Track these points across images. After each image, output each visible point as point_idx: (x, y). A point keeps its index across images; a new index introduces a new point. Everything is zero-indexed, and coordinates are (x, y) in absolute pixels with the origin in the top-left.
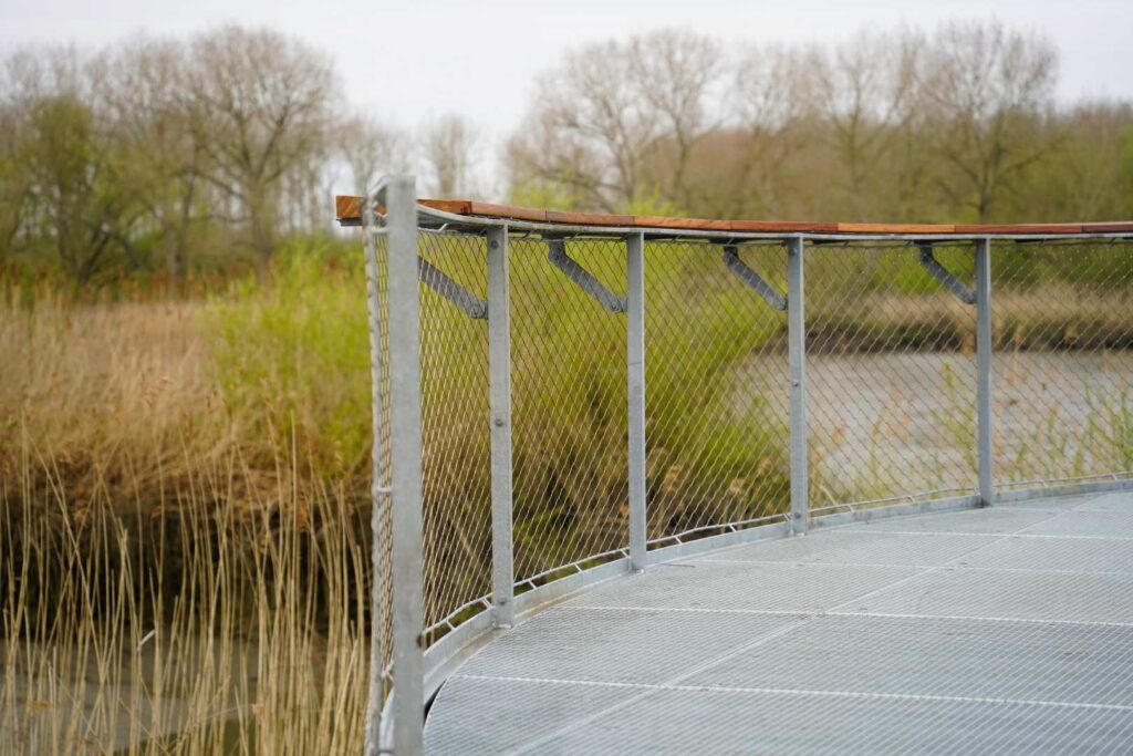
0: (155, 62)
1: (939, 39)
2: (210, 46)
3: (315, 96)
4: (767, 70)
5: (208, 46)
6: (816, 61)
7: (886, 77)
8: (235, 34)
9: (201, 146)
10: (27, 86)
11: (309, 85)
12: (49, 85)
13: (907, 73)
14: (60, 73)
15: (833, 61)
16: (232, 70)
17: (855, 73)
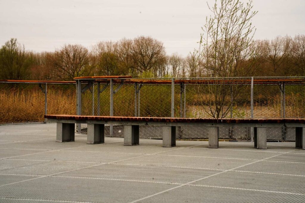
0: (127, 44)
1: (295, 39)
2: (138, 41)
3: (159, 51)
4: (256, 46)
5: (137, 41)
6: (267, 44)
7: (282, 47)
8: (143, 39)
9: (135, 62)
10: (102, 50)
11: (158, 49)
12: (106, 50)
13: (287, 47)
14: (108, 47)
15: (270, 44)
16: (142, 46)
17: (275, 46)
